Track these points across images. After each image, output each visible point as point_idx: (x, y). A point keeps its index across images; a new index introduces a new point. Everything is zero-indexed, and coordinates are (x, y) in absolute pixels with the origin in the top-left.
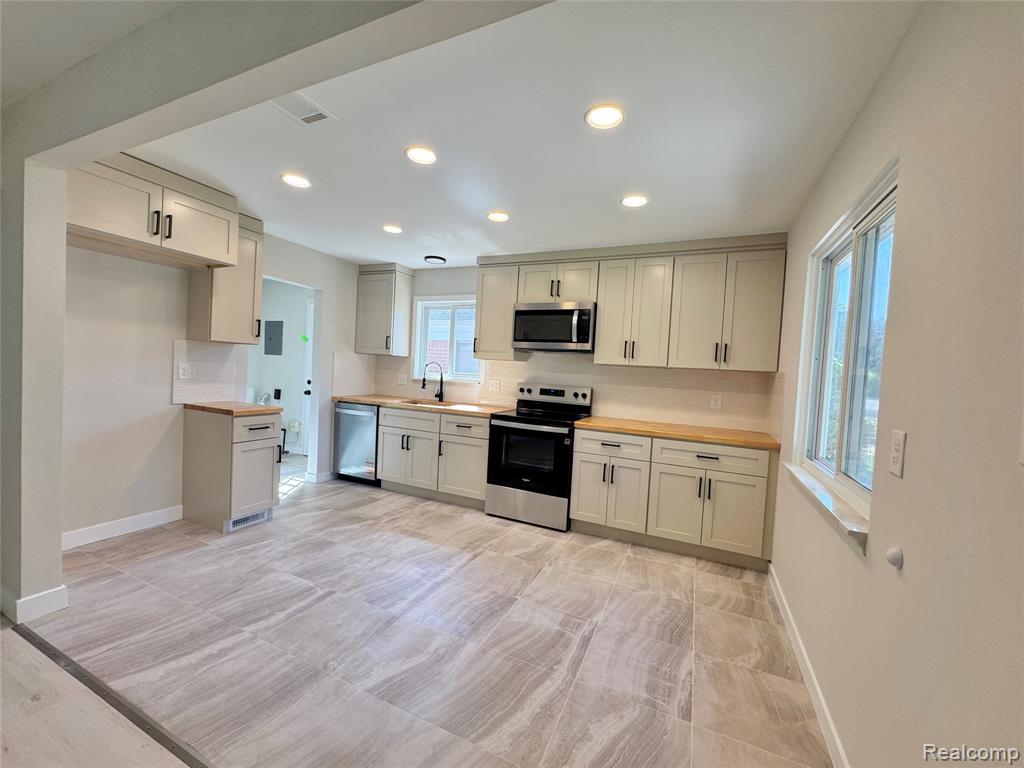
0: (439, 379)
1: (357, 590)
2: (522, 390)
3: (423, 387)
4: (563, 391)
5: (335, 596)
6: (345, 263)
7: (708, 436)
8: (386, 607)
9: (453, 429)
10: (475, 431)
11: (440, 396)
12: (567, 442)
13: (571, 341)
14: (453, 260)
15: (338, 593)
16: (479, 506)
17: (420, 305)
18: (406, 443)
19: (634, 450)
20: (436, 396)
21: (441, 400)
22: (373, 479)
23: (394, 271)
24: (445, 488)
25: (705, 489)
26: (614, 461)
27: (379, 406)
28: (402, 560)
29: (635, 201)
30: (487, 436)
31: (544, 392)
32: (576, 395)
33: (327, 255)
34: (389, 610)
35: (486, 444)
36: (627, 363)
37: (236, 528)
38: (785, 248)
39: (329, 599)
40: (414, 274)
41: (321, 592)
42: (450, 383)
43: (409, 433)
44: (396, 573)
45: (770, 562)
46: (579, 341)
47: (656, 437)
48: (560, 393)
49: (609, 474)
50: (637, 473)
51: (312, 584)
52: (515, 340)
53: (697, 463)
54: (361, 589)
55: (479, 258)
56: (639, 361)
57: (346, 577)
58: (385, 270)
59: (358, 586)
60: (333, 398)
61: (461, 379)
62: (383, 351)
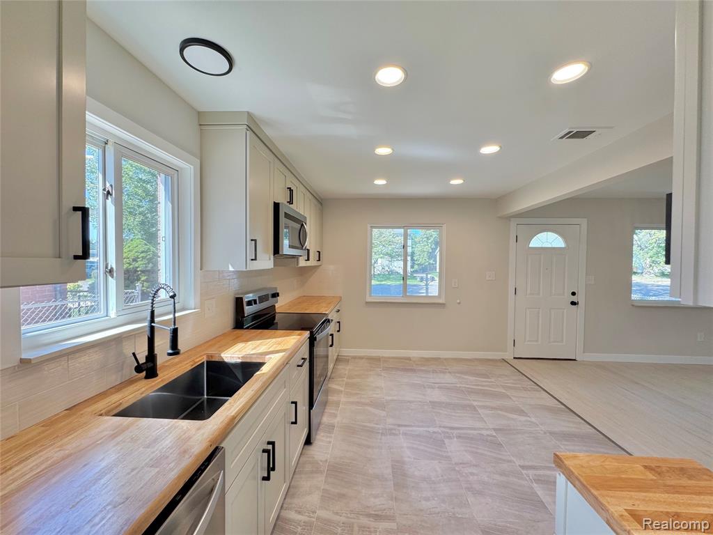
1: (504, 458)
5: (522, 463)
8: (495, 436)
15: (517, 464)
28: (446, 457)
30: (308, 359)
34: (495, 434)
38: (322, 206)
39: (527, 464)
41: (531, 472)
44: (466, 451)
51: (535, 485)
54: (500, 457)
57: (503, 474)
59: (500, 459)
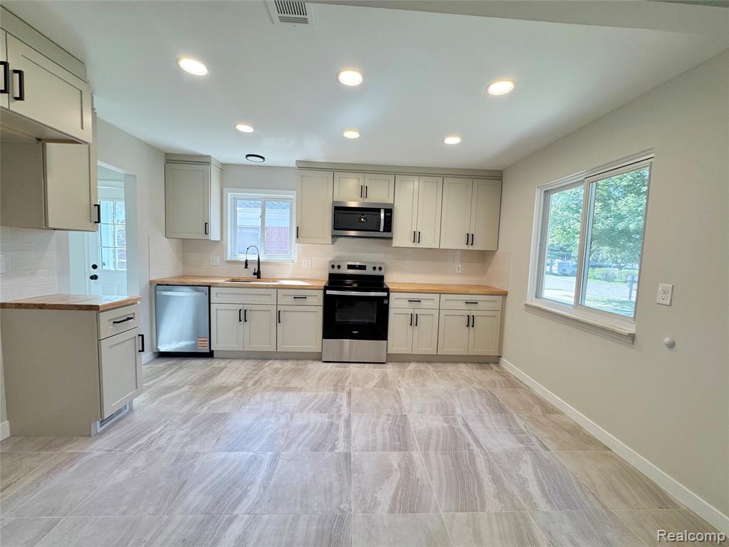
0: (257, 259)
2: (333, 266)
3: (246, 267)
4: (365, 266)
6: (153, 149)
7: (472, 291)
8: (332, 450)
9: (290, 300)
10: (310, 301)
11: (258, 274)
12: (385, 302)
13: (379, 231)
14: (271, 160)
16: (318, 357)
17: (230, 195)
18: (243, 316)
19: (430, 302)
20: (254, 274)
21: (259, 277)
22: (208, 351)
23: (209, 163)
24: (283, 348)
25: (471, 321)
26: (417, 312)
27: (210, 287)
28: (301, 411)
29: (452, 140)
30: (322, 304)
31: (350, 267)
32: (374, 268)
33: (138, 139)
34: (336, 450)
35: (320, 310)
36: (414, 246)
37: (103, 427)
38: (501, 180)
40: (224, 167)
41: (267, 458)
42: (266, 263)
43: (246, 307)
45: (500, 357)
46: (385, 231)
47: (443, 294)
48: (363, 268)
49: (414, 320)
50: (431, 317)
52: (335, 229)
53: (466, 307)
55: (297, 161)
56: (423, 244)
58: (201, 161)
60: (151, 282)
61: (274, 259)
62: (203, 236)
